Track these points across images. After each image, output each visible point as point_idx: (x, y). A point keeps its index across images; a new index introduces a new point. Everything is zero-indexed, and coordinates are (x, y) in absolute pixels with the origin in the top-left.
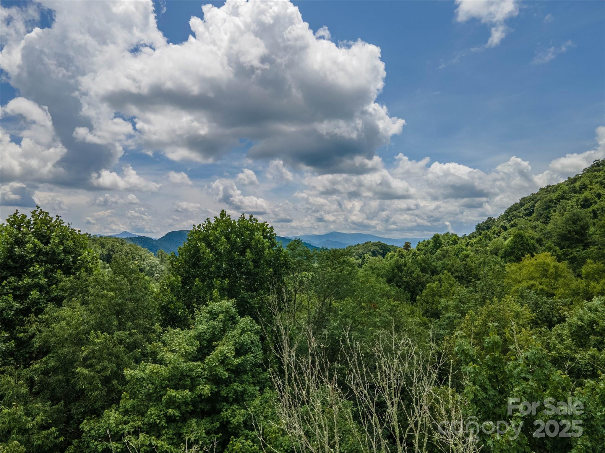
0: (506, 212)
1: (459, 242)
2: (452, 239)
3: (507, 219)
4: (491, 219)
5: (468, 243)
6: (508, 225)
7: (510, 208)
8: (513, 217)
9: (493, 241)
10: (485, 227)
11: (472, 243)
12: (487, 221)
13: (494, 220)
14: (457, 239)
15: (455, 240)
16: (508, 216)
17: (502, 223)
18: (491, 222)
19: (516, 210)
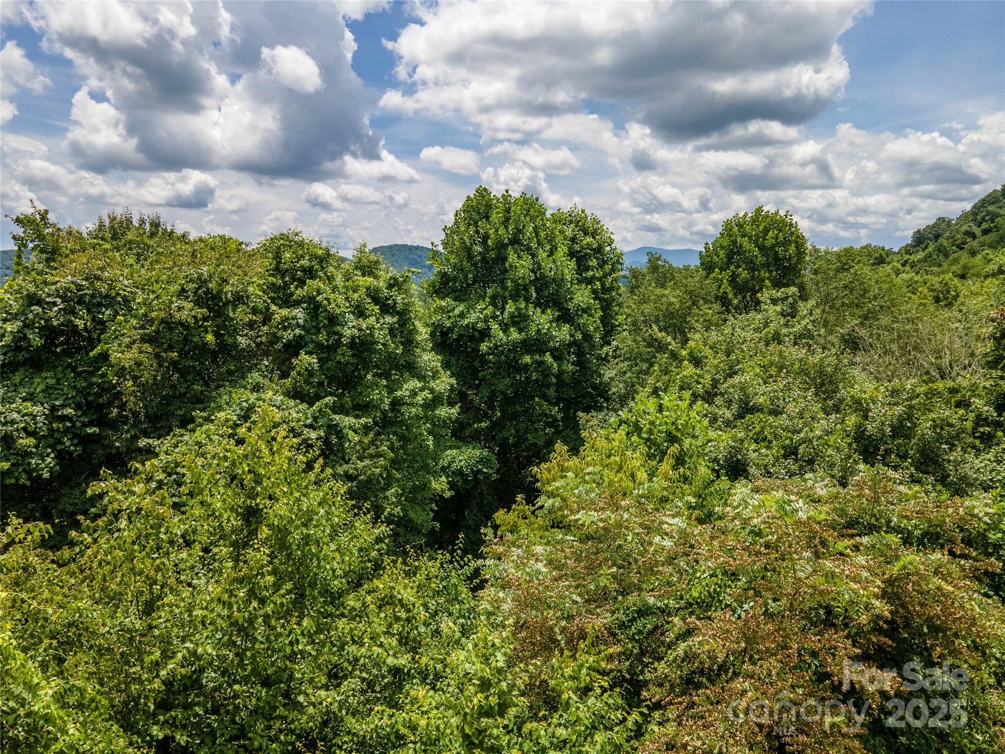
0: (974, 207)
1: (888, 260)
2: (877, 255)
3: (975, 220)
4: (944, 221)
5: (906, 262)
6: (977, 231)
7: (983, 200)
8: (987, 215)
9: (951, 258)
10: (930, 235)
11: (914, 262)
12: (936, 223)
13: (950, 221)
14: (885, 256)
15: (881, 256)
16: (976, 214)
17: (965, 228)
18: (944, 226)
19: (993, 203)
